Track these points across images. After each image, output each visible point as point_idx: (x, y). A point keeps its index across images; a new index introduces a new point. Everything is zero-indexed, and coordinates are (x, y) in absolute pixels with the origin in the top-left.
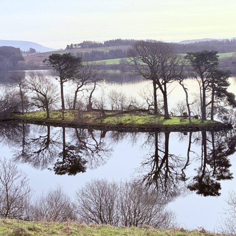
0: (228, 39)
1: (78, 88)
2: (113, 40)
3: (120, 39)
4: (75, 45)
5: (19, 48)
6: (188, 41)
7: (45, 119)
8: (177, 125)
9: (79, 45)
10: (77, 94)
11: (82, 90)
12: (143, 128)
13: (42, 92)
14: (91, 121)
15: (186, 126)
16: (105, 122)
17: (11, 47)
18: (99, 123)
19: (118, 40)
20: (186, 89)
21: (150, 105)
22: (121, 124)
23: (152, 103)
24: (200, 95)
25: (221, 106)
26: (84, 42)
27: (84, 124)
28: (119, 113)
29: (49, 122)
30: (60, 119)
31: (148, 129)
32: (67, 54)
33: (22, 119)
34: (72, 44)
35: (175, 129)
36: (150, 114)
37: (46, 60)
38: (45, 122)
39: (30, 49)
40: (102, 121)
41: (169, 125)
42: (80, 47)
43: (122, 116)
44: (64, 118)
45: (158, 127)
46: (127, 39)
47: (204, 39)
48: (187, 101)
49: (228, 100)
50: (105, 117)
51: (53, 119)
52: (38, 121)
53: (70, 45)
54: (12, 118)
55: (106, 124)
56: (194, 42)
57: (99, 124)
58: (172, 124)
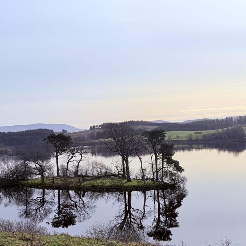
0: (218, 119)
1: (69, 160)
2: (127, 121)
3: (132, 120)
4: (97, 126)
5: (52, 130)
6: (190, 121)
7: (41, 184)
8: (134, 186)
9: (100, 126)
10: (69, 164)
11: (72, 161)
12: (109, 189)
13: (39, 164)
14: (73, 184)
15: (141, 186)
16: (82, 185)
17: (45, 129)
18: (78, 185)
19: (130, 121)
20: (141, 158)
21: (119, 171)
22: (94, 186)
23: (121, 170)
24: (151, 163)
25: (171, 171)
26: (104, 124)
27: (68, 187)
28: (96, 178)
29: (43, 186)
30: (52, 184)
31: (112, 189)
32: (61, 135)
33: (24, 184)
34: (94, 126)
35: (133, 189)
36: (119, 177)
37: (45, 139)
38: (41, 186)
39: (63, 130)
40: (80, 184)
41: (128, 186)
42: (100, 127)
43: (97, 180)
44: (54, 182)
45: (120, 187)
46: (138, 120)
47: (202, 119)
48: (142, 168)
49: (175, 166)
50: (84, 181)
51: (46, 184)
52: (35, 186)
53: (92, 126)
54: (18, 183)
55: (83, 186)
56: (192, 122)
57: (78, 187)
58: (131, 185)
